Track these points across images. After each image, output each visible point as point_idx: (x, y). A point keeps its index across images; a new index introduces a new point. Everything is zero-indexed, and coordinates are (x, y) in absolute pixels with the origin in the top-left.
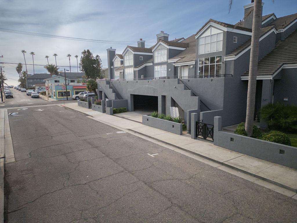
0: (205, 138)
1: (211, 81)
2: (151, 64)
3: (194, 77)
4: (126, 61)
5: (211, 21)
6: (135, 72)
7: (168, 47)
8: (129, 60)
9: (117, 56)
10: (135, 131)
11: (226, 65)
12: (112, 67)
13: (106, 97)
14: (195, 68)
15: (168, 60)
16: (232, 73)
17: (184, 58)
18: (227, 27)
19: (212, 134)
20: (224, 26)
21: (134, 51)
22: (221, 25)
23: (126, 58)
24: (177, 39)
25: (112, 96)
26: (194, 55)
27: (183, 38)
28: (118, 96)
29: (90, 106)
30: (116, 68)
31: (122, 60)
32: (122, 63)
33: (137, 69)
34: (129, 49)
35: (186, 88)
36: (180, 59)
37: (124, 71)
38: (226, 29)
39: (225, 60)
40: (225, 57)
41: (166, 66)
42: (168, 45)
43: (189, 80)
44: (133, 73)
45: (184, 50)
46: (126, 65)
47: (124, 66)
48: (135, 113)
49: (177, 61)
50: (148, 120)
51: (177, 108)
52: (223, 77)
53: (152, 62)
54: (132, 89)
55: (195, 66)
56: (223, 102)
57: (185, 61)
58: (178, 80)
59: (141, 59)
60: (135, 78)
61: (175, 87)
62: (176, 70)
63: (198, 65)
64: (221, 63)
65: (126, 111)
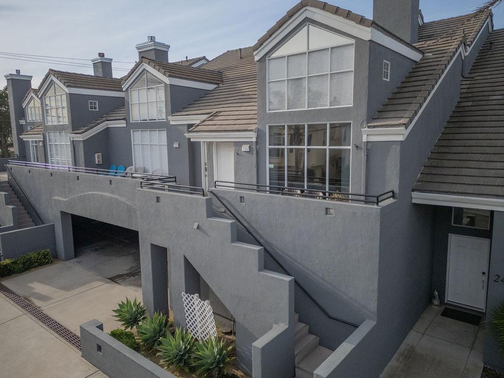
1: (327, 214)
2: (122, 124)
3: (255, 187)
5: (307, 2)
6: (74, 144)
7: (167, 80)
9: (32, 94)
11: (367, 155)
12: (22, 122)
14: (257, 154)
15: (170, 118)
16: (393, 184)
17: (216, 115)
18: (371, 25)
21: (68, 86)
23: (51, 102)
24: (190, 60)
25: (6, 215)
26: (252, 109)
27: (204, 58)
33: (80, 138)
34: (55, 79)
36: (205, 117)
37: (44, 137)
38: (365, 33)
39: (365, 139)
40: (367, 129)
41: (164, 135)
42: (168, 74)
43: (241, 197)
44: (70, 146)
45: (210, 91)
46: (50, 124)
47: (45, 126)
48: (75, 269)
49: (198, 125)
50: (99, 348)
51: (206, 302)
52: (375, 206)
53: (124, 119)
54: (66, 197)
55: (257, 149)
56: (375, 296)
57: (223, 128)
58: (209, 202)
59: (91, 108)
60: (75, 163)
61: (198, 227)
62: (193, 148)
63: (268, 147)
64: (350, 147)
65: (48, 263)
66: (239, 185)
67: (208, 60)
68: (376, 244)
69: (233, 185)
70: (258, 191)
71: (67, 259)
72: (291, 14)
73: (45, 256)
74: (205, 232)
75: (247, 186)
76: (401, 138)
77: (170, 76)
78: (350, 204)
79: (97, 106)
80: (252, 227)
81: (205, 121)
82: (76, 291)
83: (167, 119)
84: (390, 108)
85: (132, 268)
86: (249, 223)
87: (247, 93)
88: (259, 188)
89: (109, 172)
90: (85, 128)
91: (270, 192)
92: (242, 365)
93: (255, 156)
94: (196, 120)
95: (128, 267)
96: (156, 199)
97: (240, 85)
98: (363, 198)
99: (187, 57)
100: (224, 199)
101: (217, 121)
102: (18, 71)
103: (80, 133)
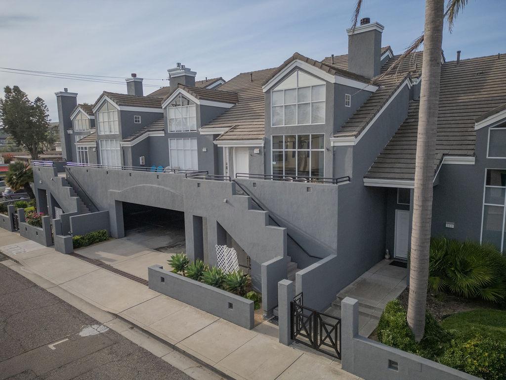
0: (314, 346)
1: (308, 191)
2: (162, 134)
3: (263, 176)
4: (101, 124)
5: (297, 56)
6: (124, 150)
7: (198, 102)
8: (110, 123)
9: (80, 109)
10: (132, 324)
11: (334, 155)
12: (70, 132)
13: (55, 204)
14: (265, 155)
15: (200, 129)
16: (349, 172)
17: (235, 128)
18: (335, 74)
19: (334, 341)
20: (329, 72)
21: (120, 105)
22: (321, 68)
23: (102, 118)
24: (210, 80)
25: (71, 204)
26: (260, 123)
27: (221, 79)
28: (86, 201)
29: (14, 224)
30: (80, 134)
31: (93, 117)
32: (93, 124)
33: (129, 144)
34: (108, 99)
35: (255, 204)
36: (227, 129)
37: (97, 144)
38: (332, 79)
39: (332, 145)
40: (333, 138)
41: (195, 142)
42: (199, 97)
43: (254, 183)
44: (119, 151)
45: (229, 109)
46: (102, 133)
47: (98, 136)
48: (128, 244)
49: (223, 135)
50: (163, 279)
51: (232, 249)
52: (336, 185)
53: (163, 130)
54: (119, 190)
55: (264, 151)
56: (336, 240)
57: (241, 137)
58: (233, 185)
59: (136, 121)
60: (124, 162)
61: (227, 202)
62: (218, 151)
63: (272, 150)
64: (324, 150)
65: (105, 240)
66: (252, 175)
67: (225, 81)
68: (336, 208)
69: (248, 175)
70: (265, 179)
71: (119, 237)
72: (287, 63)
73: (104, 234)
74: (231, 205)
75: (258, 176)
76: (353, 144)
77: (200, 99)
78: (324, 184)
79: (140, 120)
80: (262, 203)
81: (227, 132)
82: (132, 256)
83: (198, 130)
84: (350, 124)
85: (170, 243)
86: (259, 201)
87: (258, 111)
88: (266, 177)
89: (150, 169)
90: (133, 137)
91: (274, 180)
92: (255, 287)
93: (263, 156)
94: (221, 131)
95: (167, 243)
96: (197, 185)
97: (252, 105)
98: (331, 180)
99: (206, 78)
100: (243, 185)
101: (237, 132)
102: (66, 90)
103: (129, 141)
